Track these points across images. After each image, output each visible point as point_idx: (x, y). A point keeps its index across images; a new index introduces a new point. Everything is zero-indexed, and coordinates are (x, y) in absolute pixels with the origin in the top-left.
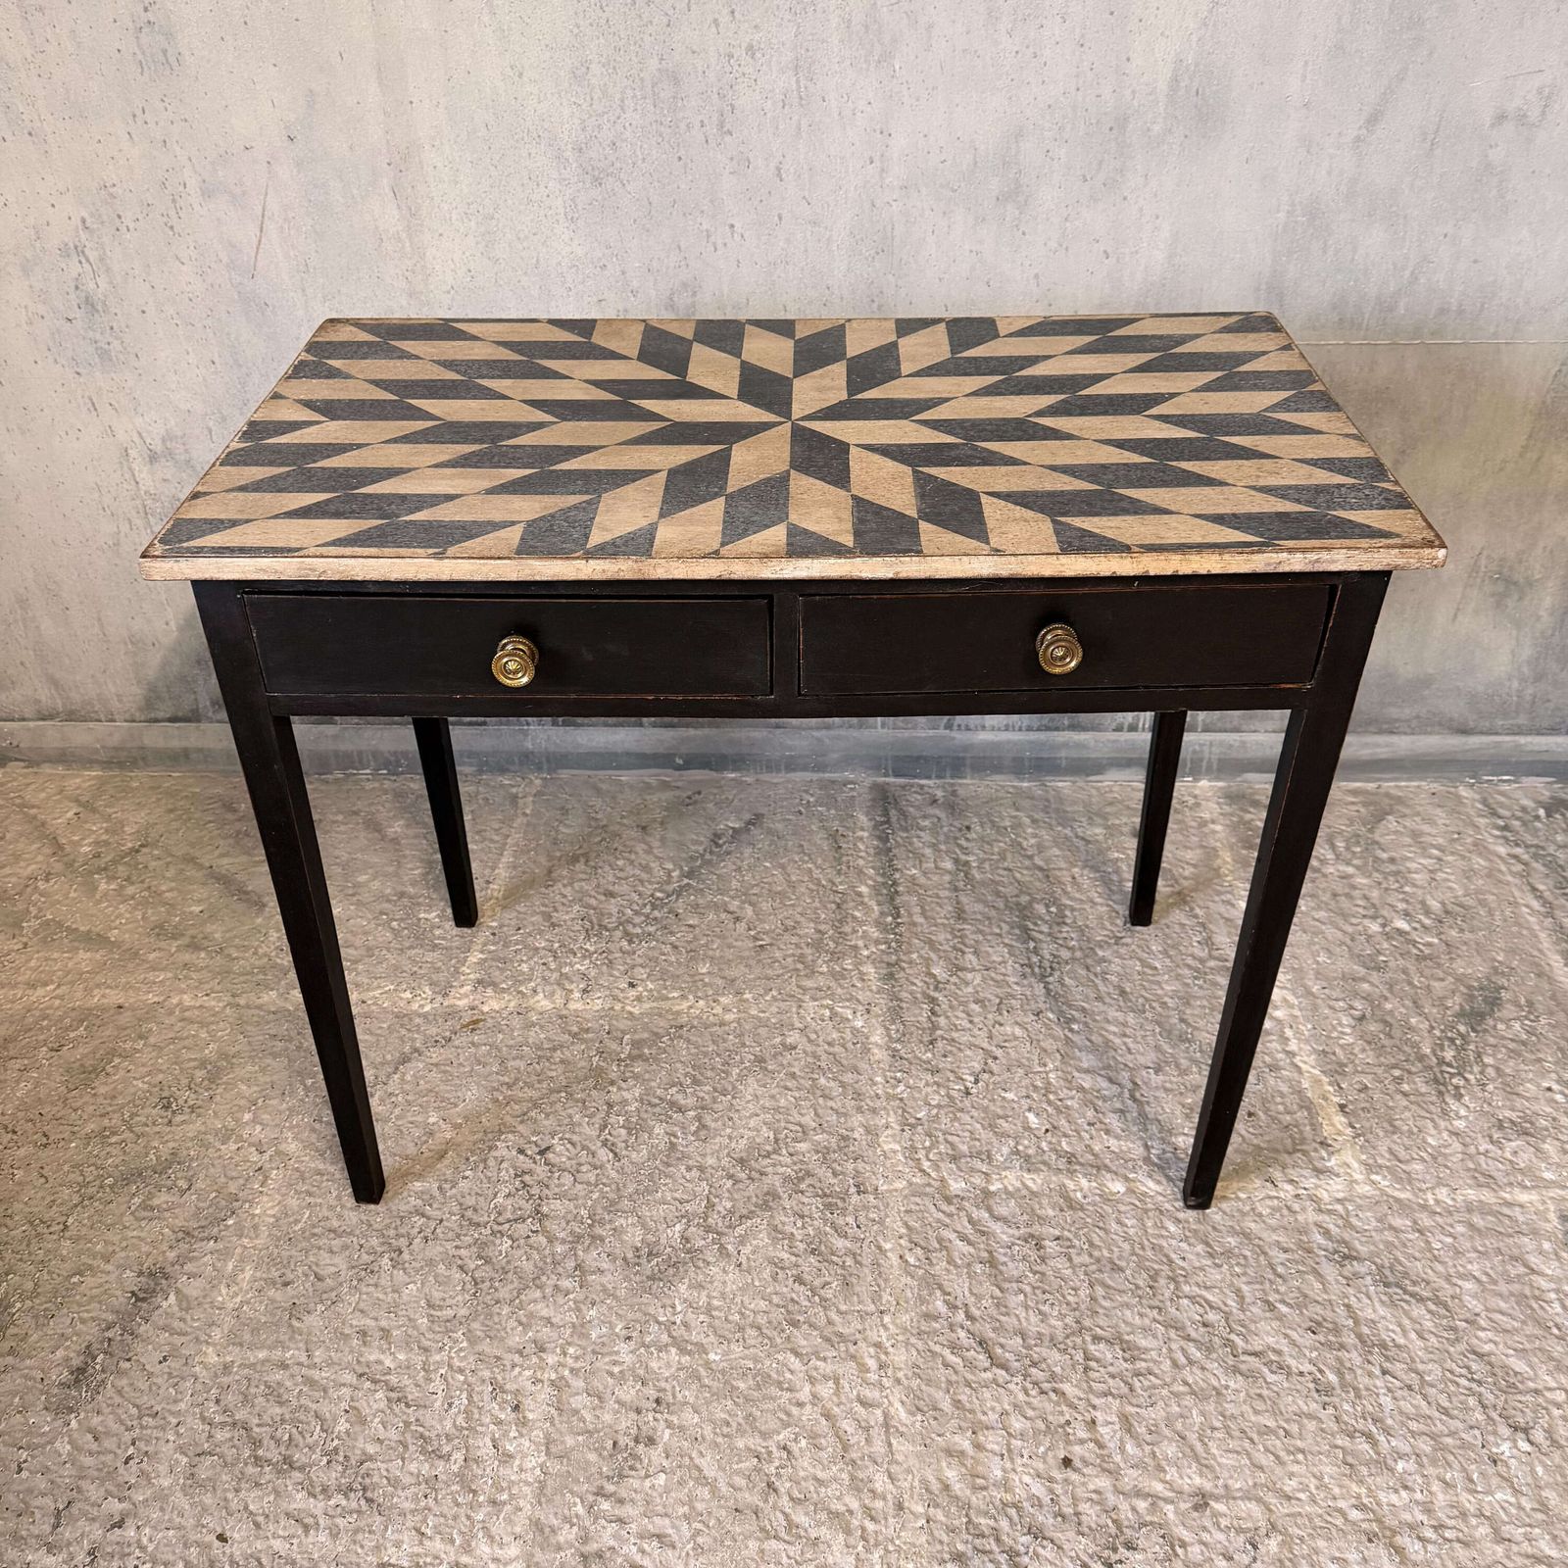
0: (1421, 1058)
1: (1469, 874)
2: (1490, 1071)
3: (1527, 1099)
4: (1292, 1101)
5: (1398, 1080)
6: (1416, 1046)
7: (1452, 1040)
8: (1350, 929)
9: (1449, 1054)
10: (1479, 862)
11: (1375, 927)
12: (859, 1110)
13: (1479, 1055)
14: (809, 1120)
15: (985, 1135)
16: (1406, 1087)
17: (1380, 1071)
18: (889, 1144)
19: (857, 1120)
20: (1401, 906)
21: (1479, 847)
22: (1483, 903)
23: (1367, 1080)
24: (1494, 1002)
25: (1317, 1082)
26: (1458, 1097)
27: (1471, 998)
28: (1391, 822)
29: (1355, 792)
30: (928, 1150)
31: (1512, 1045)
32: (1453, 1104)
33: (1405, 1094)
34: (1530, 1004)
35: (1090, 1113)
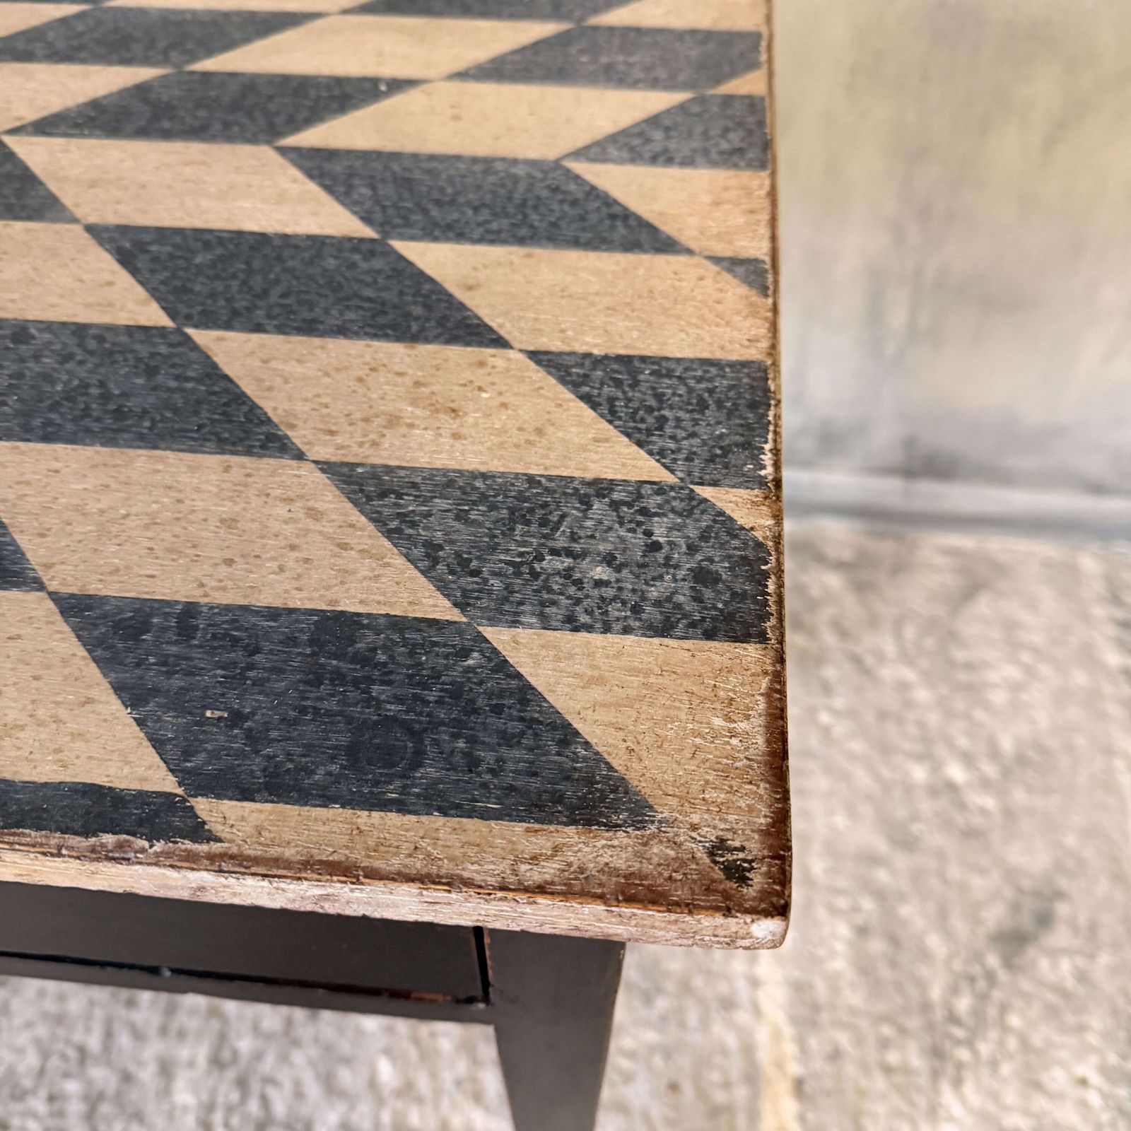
0: (926, 1007)
1: (1062, 697)
2: (1012, 1043)
3: (1051, 1096)
4: (736, 1067)
5: (884, 1044)
6: (922, 986)
7: (972, 980)
8: (886, 773)
9: (964, 1004)
10: (1080, 678)
11: (919, 773)
12: (163, 1031)
13: (1004, 1009)
14: (94, 1043)
15: (313, 1090)
16: (893, 1057)
17: (864, 1024)
18: (184, 1096)
19: (154, 1049)
20: (962, 742)
21: (1088, 656)
22: (1070, 748)
23: (843, 1039)
24: (1045, 920)
25: (777, 1036)
26: (957, 1083)
27: (1015, 908)
28: (983, 605)
29: (950, 552)
30: (230, 1110)
31: (1051, 997)
32: (948, 1096)
33: (888, 1070)
34: (1093, 928)
35: (462, 1066)
